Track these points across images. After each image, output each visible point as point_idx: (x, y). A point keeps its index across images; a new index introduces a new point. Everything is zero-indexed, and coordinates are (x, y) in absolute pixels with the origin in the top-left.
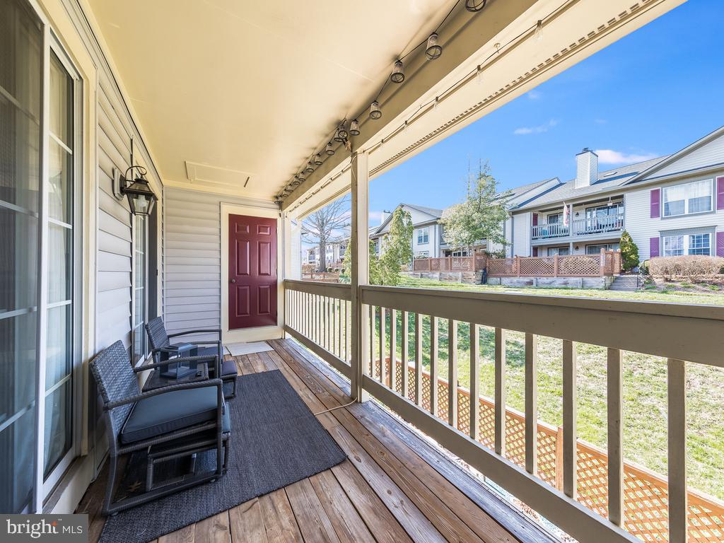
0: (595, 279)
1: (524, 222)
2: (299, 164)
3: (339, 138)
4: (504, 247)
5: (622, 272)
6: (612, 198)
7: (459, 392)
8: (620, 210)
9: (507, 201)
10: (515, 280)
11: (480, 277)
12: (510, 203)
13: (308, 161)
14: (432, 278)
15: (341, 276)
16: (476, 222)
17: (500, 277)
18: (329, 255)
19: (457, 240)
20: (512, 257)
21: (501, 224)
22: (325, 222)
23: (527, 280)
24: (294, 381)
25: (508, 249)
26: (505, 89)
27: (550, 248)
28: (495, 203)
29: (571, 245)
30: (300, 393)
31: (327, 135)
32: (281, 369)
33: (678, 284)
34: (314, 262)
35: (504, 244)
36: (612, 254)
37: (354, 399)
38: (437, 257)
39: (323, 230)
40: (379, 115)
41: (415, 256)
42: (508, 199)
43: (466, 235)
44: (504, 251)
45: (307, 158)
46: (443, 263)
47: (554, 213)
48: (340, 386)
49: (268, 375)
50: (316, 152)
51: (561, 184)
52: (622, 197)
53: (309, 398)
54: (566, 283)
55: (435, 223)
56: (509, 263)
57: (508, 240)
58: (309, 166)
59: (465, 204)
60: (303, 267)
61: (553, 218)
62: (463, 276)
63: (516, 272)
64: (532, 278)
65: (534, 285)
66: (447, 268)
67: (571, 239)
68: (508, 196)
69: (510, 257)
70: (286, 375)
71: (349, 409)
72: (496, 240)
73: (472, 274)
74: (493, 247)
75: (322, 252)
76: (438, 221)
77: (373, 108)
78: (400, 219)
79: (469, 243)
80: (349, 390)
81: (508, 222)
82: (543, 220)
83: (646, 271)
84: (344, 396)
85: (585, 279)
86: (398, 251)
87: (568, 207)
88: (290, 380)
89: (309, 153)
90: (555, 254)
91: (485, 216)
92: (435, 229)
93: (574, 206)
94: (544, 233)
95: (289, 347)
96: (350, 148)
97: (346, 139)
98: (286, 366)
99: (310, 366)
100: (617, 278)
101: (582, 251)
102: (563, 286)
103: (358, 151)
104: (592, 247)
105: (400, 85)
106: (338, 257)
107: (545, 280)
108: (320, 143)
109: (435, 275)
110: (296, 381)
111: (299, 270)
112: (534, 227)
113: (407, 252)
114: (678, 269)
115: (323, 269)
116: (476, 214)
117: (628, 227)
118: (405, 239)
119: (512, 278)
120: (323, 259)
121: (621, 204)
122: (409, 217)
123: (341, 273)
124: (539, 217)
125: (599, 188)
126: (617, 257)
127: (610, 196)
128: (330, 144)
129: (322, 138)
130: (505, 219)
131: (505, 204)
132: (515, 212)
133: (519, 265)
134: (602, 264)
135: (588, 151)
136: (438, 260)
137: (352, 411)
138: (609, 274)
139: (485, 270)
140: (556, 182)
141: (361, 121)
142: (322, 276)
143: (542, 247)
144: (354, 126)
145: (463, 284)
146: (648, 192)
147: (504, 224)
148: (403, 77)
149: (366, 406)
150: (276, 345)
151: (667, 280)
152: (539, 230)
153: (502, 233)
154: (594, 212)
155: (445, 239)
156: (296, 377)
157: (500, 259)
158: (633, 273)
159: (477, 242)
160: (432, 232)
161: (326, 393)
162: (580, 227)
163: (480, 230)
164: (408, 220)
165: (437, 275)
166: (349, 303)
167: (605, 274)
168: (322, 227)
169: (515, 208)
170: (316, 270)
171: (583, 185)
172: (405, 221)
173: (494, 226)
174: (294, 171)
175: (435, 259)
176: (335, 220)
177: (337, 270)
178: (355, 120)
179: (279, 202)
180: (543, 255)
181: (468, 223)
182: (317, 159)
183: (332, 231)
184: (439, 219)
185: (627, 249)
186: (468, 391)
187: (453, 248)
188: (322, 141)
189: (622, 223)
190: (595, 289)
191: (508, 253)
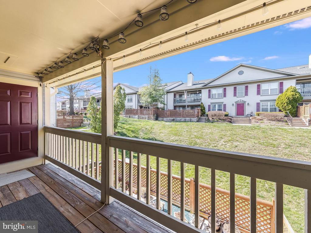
0: (195, 118)
1: (171, 96)
2: (59, 56)
3: (94, 48)
4: (164, 106)
5: (201, 116)
6: (198, 91)
7: (151, 171)
8: (200, 95)
9: (165, 88)
10: (168, 118)
11: (155, 118)
12: (166, 88)
13: (67, 56)
14: (135, 118)
15: (84, 117)
16: (154, 95)
17: (163, 117)
18: (76, 106)
19: (146, 102)
20: (167, 109)
21: (163, 97)
22: (73, 87)
23: (172, 119)
24: (55, 200)
25: (165, 106)
26: (186, 46)
27: (180, 106)
28: (161, 88)
29: (186, 106)
30: (62, 210)
31: (83, 44)
32: (43, 191)
33: (215, 120)
34: (65, 109)
35: (164, 104)
36: (199, 110)
37: (104, 203)
38: (136, 109)
39: (72, 92)
40: (125, 41)
41: (126, 108)
42: (166, 87)
43: (150, 100)
44: (164, 107)
45: (66, 54)
46: (139, 111)
47: (181, 93)
48: (92, 195)
49: (30, 199)
50: (73, 52)
51: (183, 84)
52: (201, 90)
53: (69, 212)
54: (185, 120)
55: (136, 94)
56: (166, 112)
57: (166, 103)
58: (67, 59)
59: (149, 87)
60: (58, 112)
61: (181, 96)
62: (148, 117)
63: (168, 116)
64: (174, 118)
65: (175, 121)
66: (141, 114)
67: (186, 104)
68: (165, 86)
69: (166, 110)
70: (47, 195)
71: (101, 212)
72: (161, 103)
73: (152, 116)
74: (160, 105)
75: (72, 103)
76: (137, 93)
77: (121, 36)
78: (119, 91)
79: (151, 104)
80: (99, 196)
81: (166, 96)
82: (177, 96)
83: (207, 116)
84: (96, 203)
85: (191, 118)
86: (118, 106)
87: (186, 92)
88: (52, 200)
89: (68, 51)
90: (181, 109)
91: (157, 93)
92: (136, 96)
93: (187, 92)
94: (178, 101)
95: (49, 171)
96: (101, 55)
97: (98, 49)
98: (47, 188)
99: (68, 184)
100: (200, 118)
101: (189, 108)
102: (184, 121)
103: (107, 58)
104: (193, 107)
105: (139, 28)
106: (82, 107)
107: (179, 119)
108: (77, 47)
109: (136, 117)
110: (57, 200)
111: (55, 114)
112: (175, 99)
113: (123, 106)
114: (215, 115)
115: (72, 113)
116: (154, 92)
117: (203, 101)
118: (122, 101)
119: (167, 118)
120: (72, 107)
121: (201, 93)
122: (124, 90)
123: (84, 115)
124: (176, 95)
125: (195, 87)
126: (200, 110)
127: (198, 90)
128: (85, 49)
129: (79, 45)
130: (164, 95)
131: (164, 88)
132: (168, 92)
133: (169, 113)
134: (196, 113)
135: (191, 73)
136: (137, 110)
137: (104, 213)
138: (198, 117)
139: (157, 115)
140: (181, 83)
141: (110, 41)
142: (71, 117)
143: (177, 106)
144: (105, 43)
145: (148, 121)
146: (207, 90)
147: (164, 97)
148: (143, 24)
149: (112, 207)
150: (37, 171)
151: (213, 119)
152: (176, 100)
153: (163, 100)
154: (193, 95)
155: (140, 101)
156: (56, 196)
157: (163, 111)
158: (204, 116)
159: (154, 103)
160: (134, 97)
161: (83, 203)
162: (189, 100)
163: (155, 98)
164: (124, 92)
165: (137, 116)
166: (99, 146)
167: (197, 117)
168: (71, 90)
169: (168, 90)
170: (67, 113)
171: (189, 85)
172: (122, 92)
173: (160, 97)
174: (55, 60)
175: (135, 110)
176: (80, 87)
177: (81, 114)
178: (106, 40)
179: (40, 77)
180: (178, 109)
181: (150, 95)
182: (74, 56)
183: (78, 93)
184: (138, 92)
185: (203, 108)
186: (156, 170)
187: (144, 105)
188: (79, 46)
189: (201, 99)
190: (194, 122)
191: (166, 108)
